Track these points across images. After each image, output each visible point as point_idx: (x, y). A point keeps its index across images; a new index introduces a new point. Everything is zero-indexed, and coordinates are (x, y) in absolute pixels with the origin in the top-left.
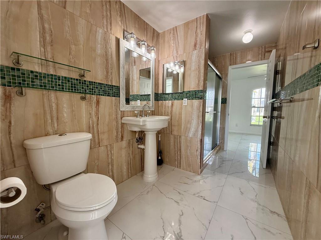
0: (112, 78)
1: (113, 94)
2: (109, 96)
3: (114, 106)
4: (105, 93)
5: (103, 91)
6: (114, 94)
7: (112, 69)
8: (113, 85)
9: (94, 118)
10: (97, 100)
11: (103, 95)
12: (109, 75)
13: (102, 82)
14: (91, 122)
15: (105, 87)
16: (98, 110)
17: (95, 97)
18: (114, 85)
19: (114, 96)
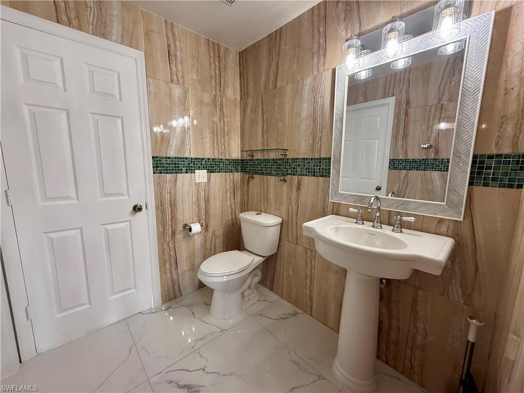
0: (321, 145)
1: (320, 172)
2: (314, 176)
3: (320, 193)
4: (309, 172)
5: (306, 169)
6: (323, 172)
7: (321, 132)
8: (321, 156)
9: (293, 205)
10: (298, 181)
11: (306, 176)
12: (317, 142)
13: (306, 157)
14: (290, 209)
15: (309, 163)
16: (298, 196)
17: (297, 178)
18: (324, 156)
19: (322, 176)
